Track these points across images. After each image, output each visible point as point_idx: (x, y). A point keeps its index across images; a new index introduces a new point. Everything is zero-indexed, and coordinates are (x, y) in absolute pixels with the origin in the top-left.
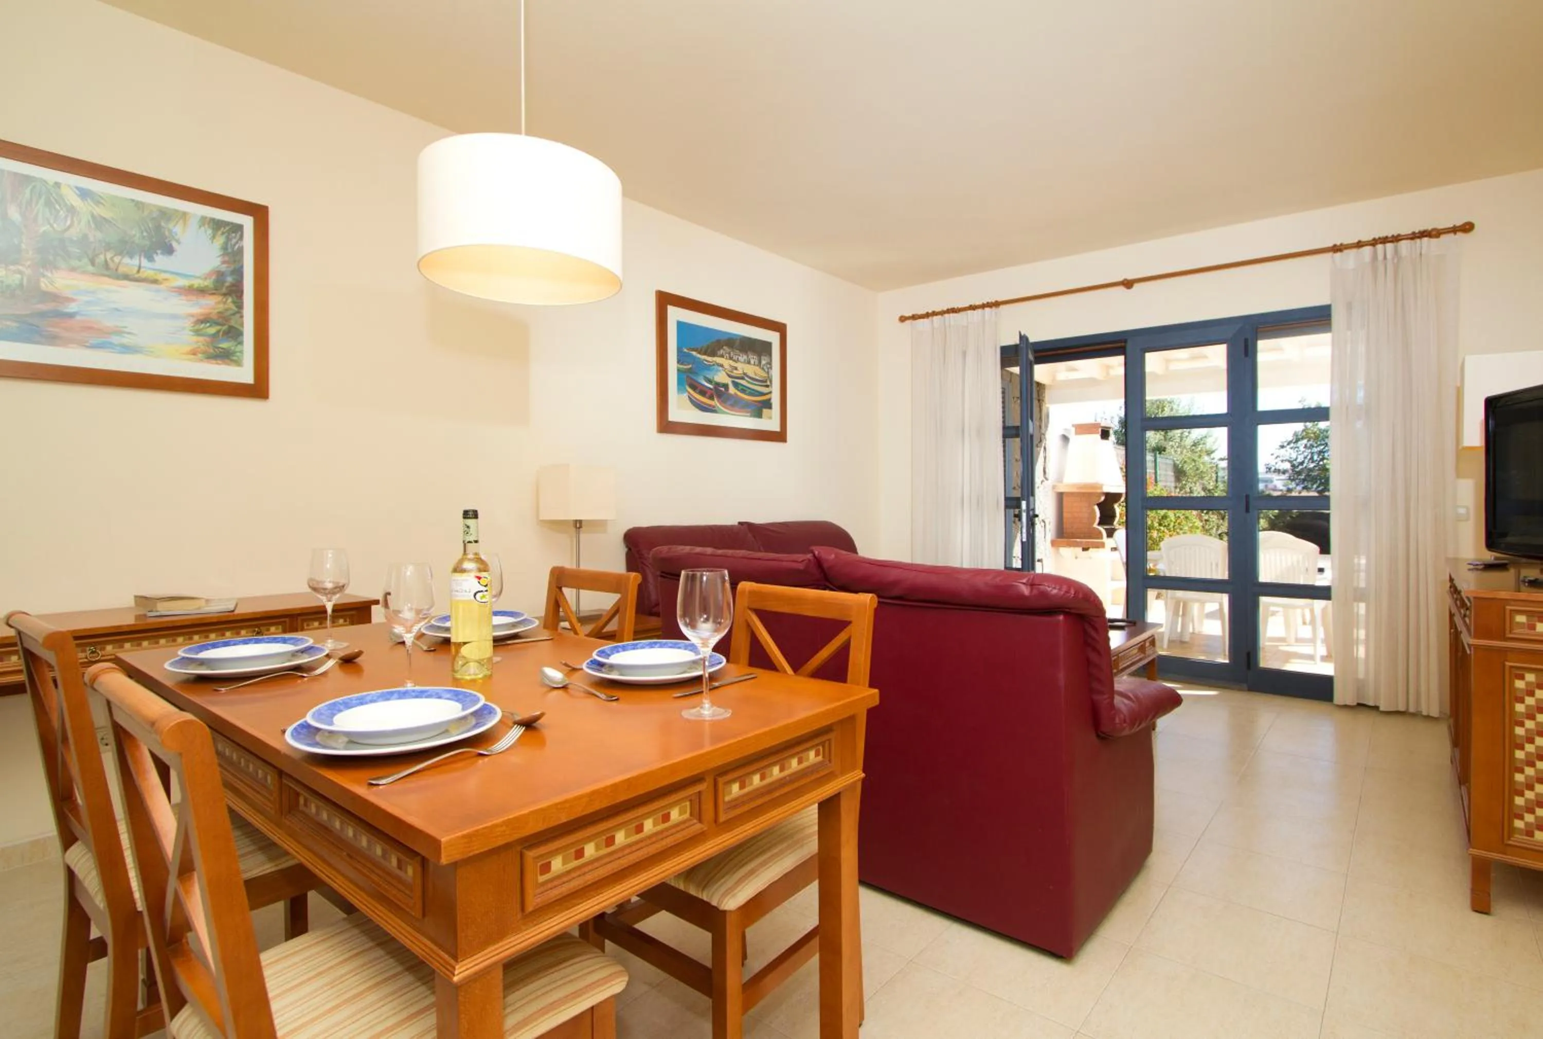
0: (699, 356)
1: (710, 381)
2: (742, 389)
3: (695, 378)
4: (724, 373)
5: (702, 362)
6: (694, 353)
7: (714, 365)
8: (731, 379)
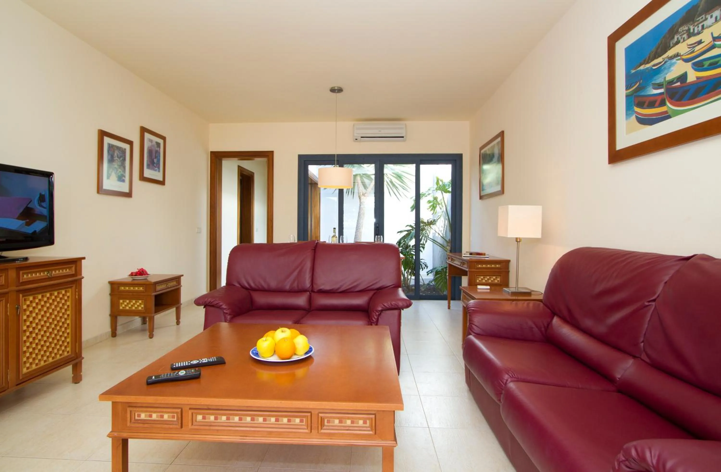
0: (648, 66)
1: (659, 86)
2: (711, 64)
3: (643, 94)
4: (681, 62)
5: (652, 68)
6: (642, 68)
7: (665, 62)
8: (690, 64)
